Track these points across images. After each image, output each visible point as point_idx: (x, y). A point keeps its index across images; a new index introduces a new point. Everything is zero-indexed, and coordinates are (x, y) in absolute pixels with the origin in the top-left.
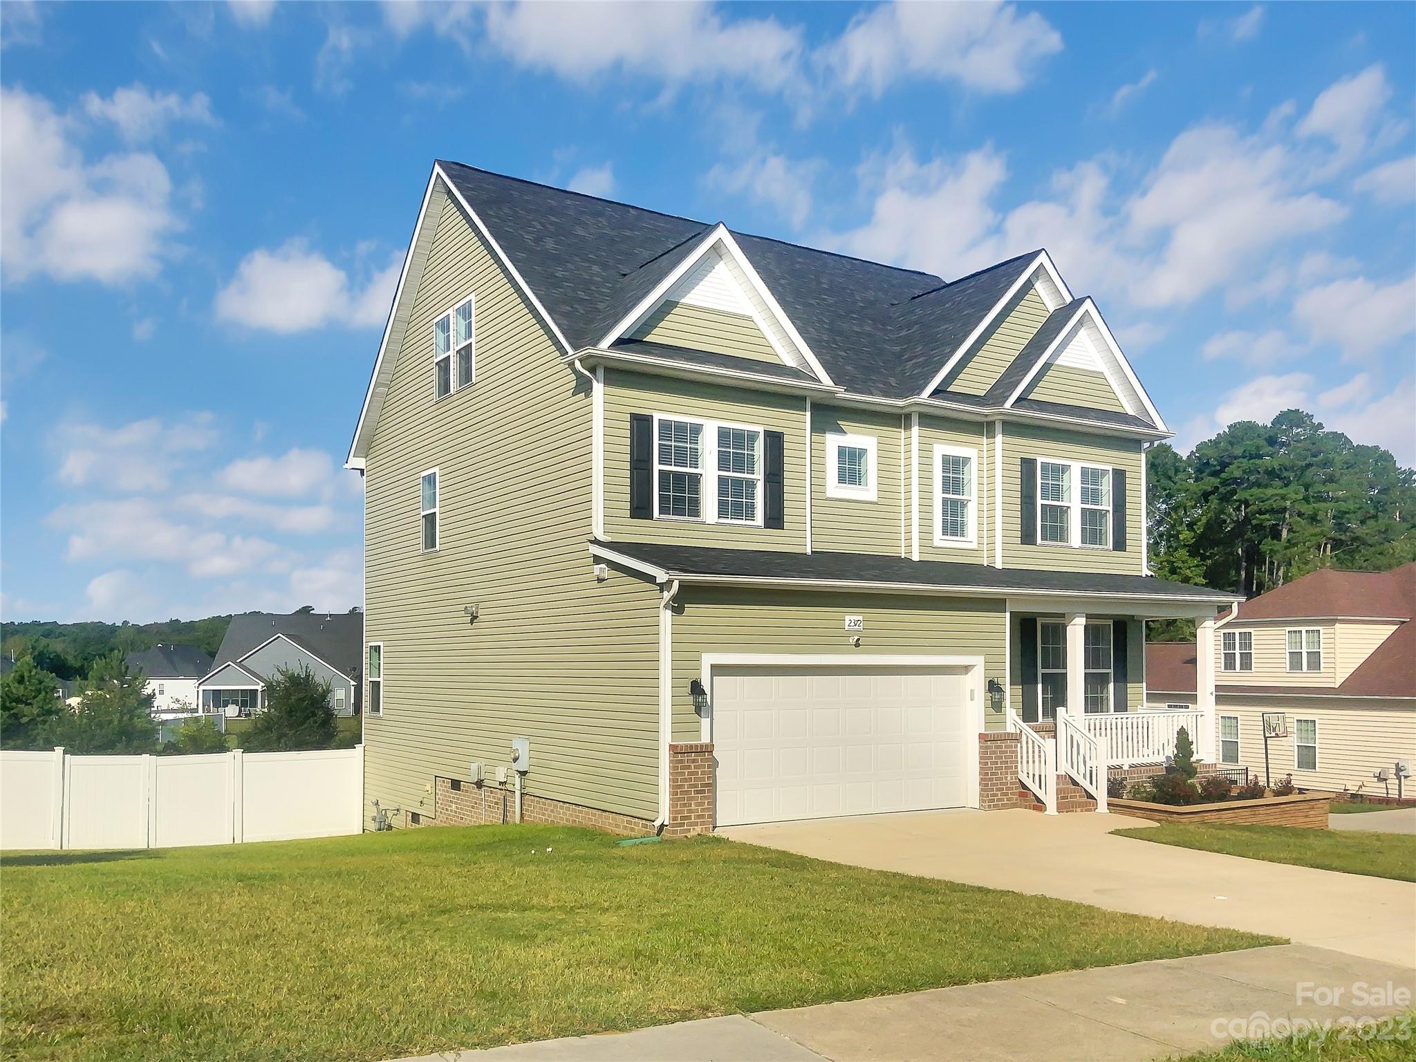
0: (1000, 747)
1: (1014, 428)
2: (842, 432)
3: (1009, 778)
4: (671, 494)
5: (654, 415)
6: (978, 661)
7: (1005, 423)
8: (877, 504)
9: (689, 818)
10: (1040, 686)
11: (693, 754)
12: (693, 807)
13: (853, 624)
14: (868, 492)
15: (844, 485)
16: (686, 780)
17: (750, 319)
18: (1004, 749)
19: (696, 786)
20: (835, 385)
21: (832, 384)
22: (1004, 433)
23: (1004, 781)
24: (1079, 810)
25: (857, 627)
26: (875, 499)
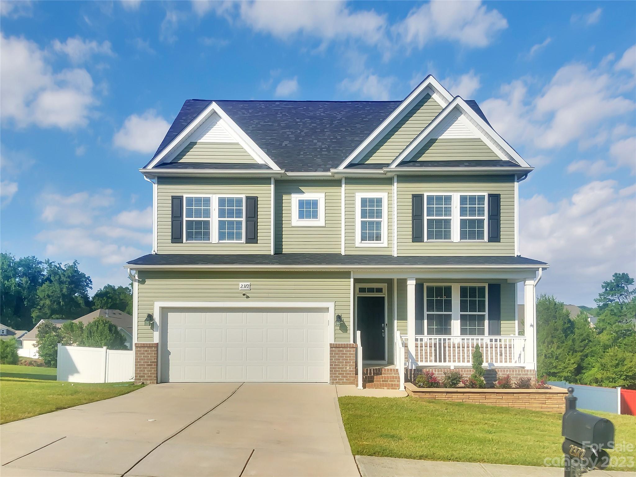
0: (341, 351)
1: (404, 178)
2: (303, 192)
3: (348, 368)
4: (194, 231)
5: (184, 195)
6: (331, 305)
7: (398, 176)
8: (325, 227)
9: (144, 376)
10: (426, 322)
11: (146, 348)
12: (146, 372)
13: (244, 287)
14: (320, 221)
15: (310, 219)
16: (142, 359)
17: (237, 144)
18: (345, 352)
19: (148, 362)
20: (281, 169)
21: (280, 169)
22: (398, 182)
23: (344, 369)
24: (386, 388)
25: (246, 288)
26: (324, 225)
